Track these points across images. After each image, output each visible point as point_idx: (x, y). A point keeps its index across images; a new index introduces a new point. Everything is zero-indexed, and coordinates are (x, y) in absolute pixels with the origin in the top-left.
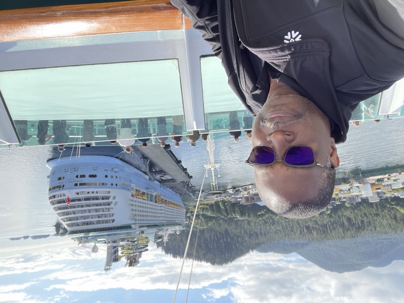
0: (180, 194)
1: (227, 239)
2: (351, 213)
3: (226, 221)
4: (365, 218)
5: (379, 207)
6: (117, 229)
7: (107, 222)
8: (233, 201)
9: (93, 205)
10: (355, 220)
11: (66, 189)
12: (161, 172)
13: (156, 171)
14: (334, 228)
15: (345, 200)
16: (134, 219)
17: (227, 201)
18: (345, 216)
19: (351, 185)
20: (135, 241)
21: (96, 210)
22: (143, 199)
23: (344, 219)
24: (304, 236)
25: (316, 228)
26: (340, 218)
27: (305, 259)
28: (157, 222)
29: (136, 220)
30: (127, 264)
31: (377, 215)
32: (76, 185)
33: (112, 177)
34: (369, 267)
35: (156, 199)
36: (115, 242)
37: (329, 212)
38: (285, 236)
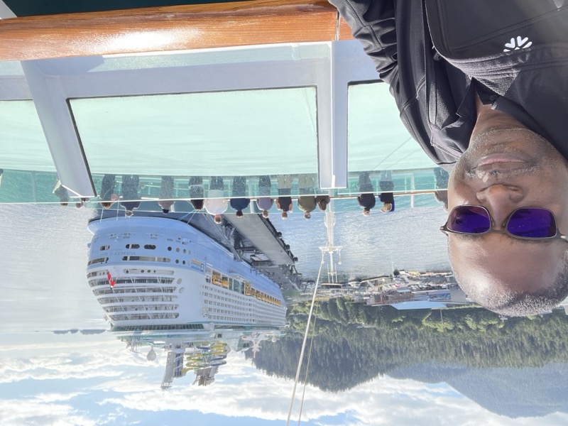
0: (280, 285)
1: (345, 354)
2: (536, 329)
3: (345, 328)
4: (557, 338)
6: (181, 328)
7: (167, 316)
8: (356, 299)
9: (150, 290)
10: (541, 341)
11: (111, 264)
12: (253, 248)
13: (244, 247)
14: (508, 351)
16: (207, 315)
17: (348, 299)
18: (525, 333)
20: (207, 349)
21: (153, 299)
22: (224, 287)
23: (524, 337)
24: (460, 359)
25: (480, 348)
26: (517, 337)
27: (459, 393)
28: (243, 322)
29: (210, 317)
30: (196, 381)
32: (125, 258)
33: (178, 250)
34: (558, 413)
35: (244, 288)
36: (178, 347)
37: (501, 326)
38: (432, 357)
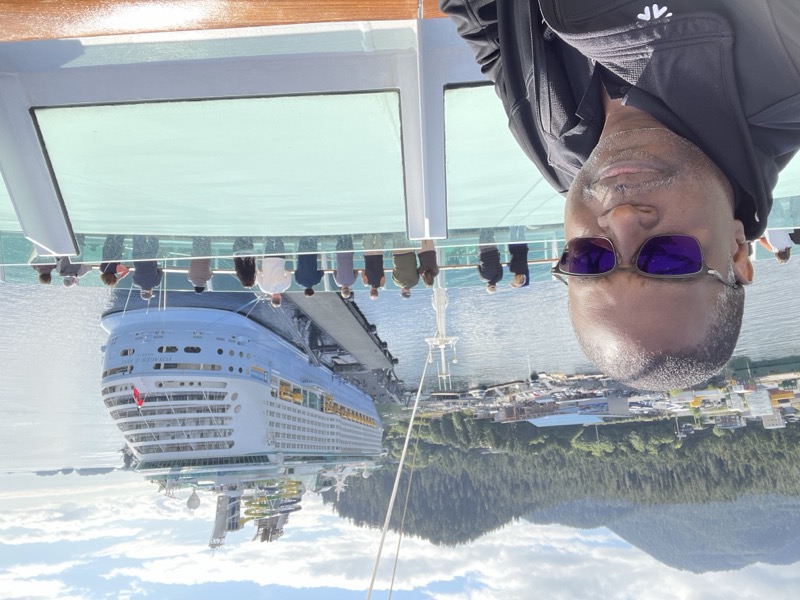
0: (373, 397)
1: (465, 492)
2: (725, 449)
3: (465, 455)
4: (754, 461)
5: (784, 439)
6: (238, 462)
7: (217, 446)
8: (480, 414)
9: (192, 410)
10: (733, 465)
11: (136, 375)
12: (335, 348)
13: (323, 346)
14: (688, 480)
15: (713, 422)
16: (273, 442)
17: (469, 414)
18: (711, 455)
19: (728, 391)
20: (274, 489)
21: (197, 422)
22: (296, 403)
23: (709, 460)
24: (624, 494)
25: (651, 478)
26: (700, 460)
27: (624, 541)
28: (324, 451)
29: (277, 445)
30: (257, 535)
31: (780, 456)
32: (158, 366)
33: (232, 353)
34: (759, 564)
35: (322, 404)
36: (233, 488)
37: (679, 446)
38: (586, 492)
